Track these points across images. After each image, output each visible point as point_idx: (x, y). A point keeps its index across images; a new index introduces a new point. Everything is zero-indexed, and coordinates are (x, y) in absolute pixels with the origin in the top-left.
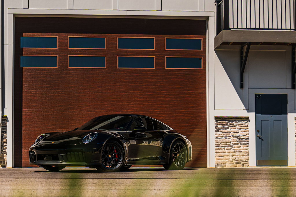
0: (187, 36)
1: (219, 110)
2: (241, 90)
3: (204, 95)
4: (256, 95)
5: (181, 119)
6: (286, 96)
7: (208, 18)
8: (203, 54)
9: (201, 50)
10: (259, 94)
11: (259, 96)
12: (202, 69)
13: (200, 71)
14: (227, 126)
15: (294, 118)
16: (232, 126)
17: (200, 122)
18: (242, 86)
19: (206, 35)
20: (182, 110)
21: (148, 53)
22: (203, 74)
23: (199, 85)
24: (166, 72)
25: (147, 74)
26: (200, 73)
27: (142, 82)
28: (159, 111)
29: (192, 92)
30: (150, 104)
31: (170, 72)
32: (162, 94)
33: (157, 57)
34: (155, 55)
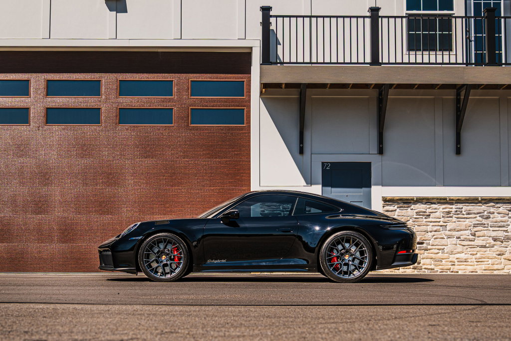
0: (223, 76)
2: (300, 157)
4: (323, 163)
6: (368, 165)
7: (251, 48)
8: (246, 103)
9: (244, 97)
10: (327, 163)
11: (327, 166)
12: (244, 125)
13: (242, 128)
14: (279, 210)
15: (381, 199)
16: (286, 211)
18: (301, 151)
19: (250, 74)
21: (163, 102)
22: (245, 133)
23: (241, 149)
24: (191, 130)
25: (162, 134)
26: (241, 132)
27: (154, 145)
28: (179, 189)
29: (229, 159)
30: (166, 179)
31: (197, 130)
32: (185, 164)
33: (177, 108)
34: (175, 106)
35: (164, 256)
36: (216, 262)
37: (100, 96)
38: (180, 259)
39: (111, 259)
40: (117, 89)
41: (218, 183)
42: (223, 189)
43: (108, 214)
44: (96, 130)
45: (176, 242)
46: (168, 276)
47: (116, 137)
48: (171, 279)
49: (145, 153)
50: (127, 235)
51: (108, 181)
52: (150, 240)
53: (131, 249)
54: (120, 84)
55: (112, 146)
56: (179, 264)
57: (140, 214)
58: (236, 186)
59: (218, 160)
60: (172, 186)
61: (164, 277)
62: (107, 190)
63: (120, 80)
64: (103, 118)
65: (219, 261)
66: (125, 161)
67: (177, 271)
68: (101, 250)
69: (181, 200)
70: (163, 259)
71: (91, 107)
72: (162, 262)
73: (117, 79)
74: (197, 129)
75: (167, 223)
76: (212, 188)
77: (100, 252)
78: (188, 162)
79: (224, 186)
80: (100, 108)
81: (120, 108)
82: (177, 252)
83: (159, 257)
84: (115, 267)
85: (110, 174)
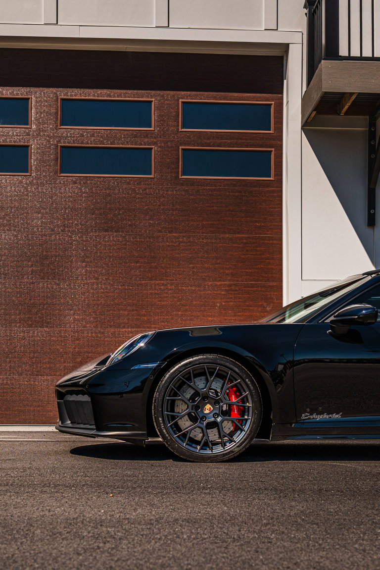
0: (236, 94)
1: (315, 280)
2: (369, 231)
3: (278, 244)
5: (218, 305)
7: (287, 46)
8: (274, 142)
9: (271, 132)
12: (271, 179)
13: (268, 184)
17: (267, 312)
18: (371, 222)
19: (282, 93)
20: (220, 281)
21: (136, 136)
22: (273, 192)
23: (265, 219)
24: (182, 185)
25: (134, 190)
26: (267, 189)
27: (120, 210)
28: (163, 285)
29: (246, 236)
30: (140, 267)
31: (192, 185)
32: (172, 241)
33: (160, 147)
34: (155, 144)
35: (208, 406)
36: (319, 418)
37: (28, 124)
38: (243, 411)
39: (89, 410)
40: (57, 113)
41: (227, 274)
42: (235, 285)
43: (42, 326)
44: (21, 182)
45: (236, 376)
46: (218, 450)
47: (56, 195)
48: (224, 455)
49: (105, 223)
50: (124, 360)
51: (41, 270)
52: (178, 371)
53: (137, 390)
54: (62, 105)
55: (48, 210)
56: (243, 422)
57: (96, 327)
58: (258, 280)
59: (227, 235)
60: (151, 279)
61: (209, 452)
62: (41, 285)
63: (62, 99)
64: (33, 161)
65: (326, 416)
66: (71, 237)
67: (239, 437)
68: (63, 390)
69: (165, 303)
70: (207, 412)
71: (13, 143)
72: (204, 417)
73: (57, 97)
74: (193, 183)
75: (215, 333)
76: (219, 283)
77: (60, 395)
78: (178, 238)
79: (238, 281)
80: (28, 146)
81: (61, 147)
82: (237, 397)
83: (197, 408)
84: (98, 429)
85: (47, 257)
